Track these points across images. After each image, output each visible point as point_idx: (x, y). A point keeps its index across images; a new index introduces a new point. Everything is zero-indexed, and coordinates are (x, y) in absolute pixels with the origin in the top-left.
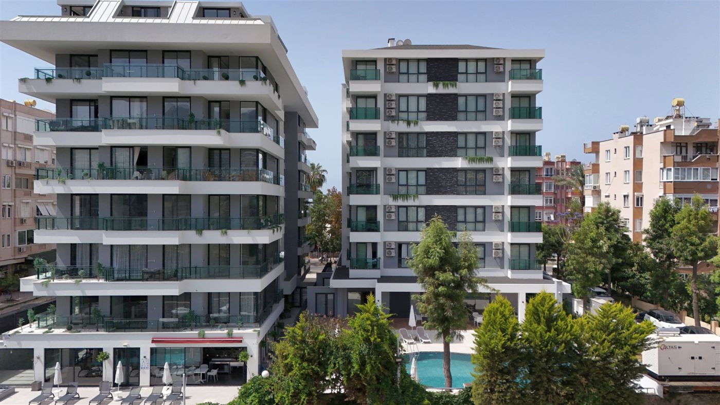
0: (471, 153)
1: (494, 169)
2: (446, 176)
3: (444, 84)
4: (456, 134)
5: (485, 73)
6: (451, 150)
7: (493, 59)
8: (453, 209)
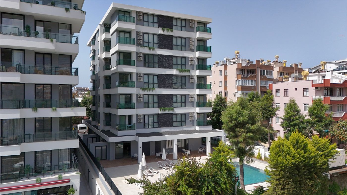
0: (179, 67)
1: (190, 76)
2: (168, 78)
3: (167, 30)
4: (172, 57)
5: (185, 27)
6: (171, 65)
7: (190, 20)
8: (171, 96)
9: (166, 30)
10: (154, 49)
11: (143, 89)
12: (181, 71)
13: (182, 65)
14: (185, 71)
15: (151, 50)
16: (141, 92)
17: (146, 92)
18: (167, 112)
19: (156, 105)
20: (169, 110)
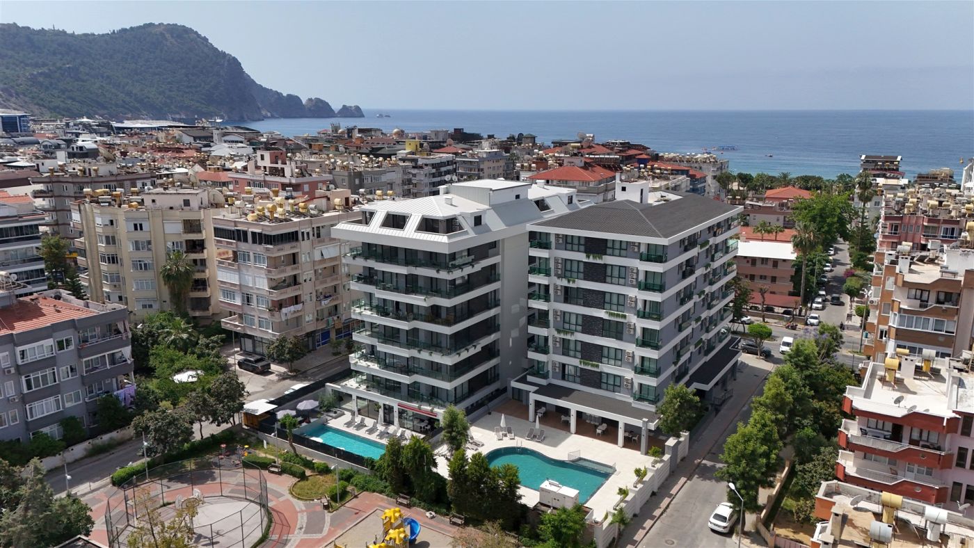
0: (614, 308)
1: (628, 324)
2: (594, 322)
3: (593, 256)
4: (603, 293)
5: (627, 251)
6: (599, 303)
8: (602, 347)
9: (591, 257)
10: (574, 282)
11: (559, 331)
12: (611, 314)
13: (618, 304)
14: (618, 315)
15: (571, 282)
16: (556, 334)
17: (562, 336)
18: (589, 368)
19: (579, 355)
20: (593, 365)
